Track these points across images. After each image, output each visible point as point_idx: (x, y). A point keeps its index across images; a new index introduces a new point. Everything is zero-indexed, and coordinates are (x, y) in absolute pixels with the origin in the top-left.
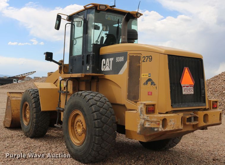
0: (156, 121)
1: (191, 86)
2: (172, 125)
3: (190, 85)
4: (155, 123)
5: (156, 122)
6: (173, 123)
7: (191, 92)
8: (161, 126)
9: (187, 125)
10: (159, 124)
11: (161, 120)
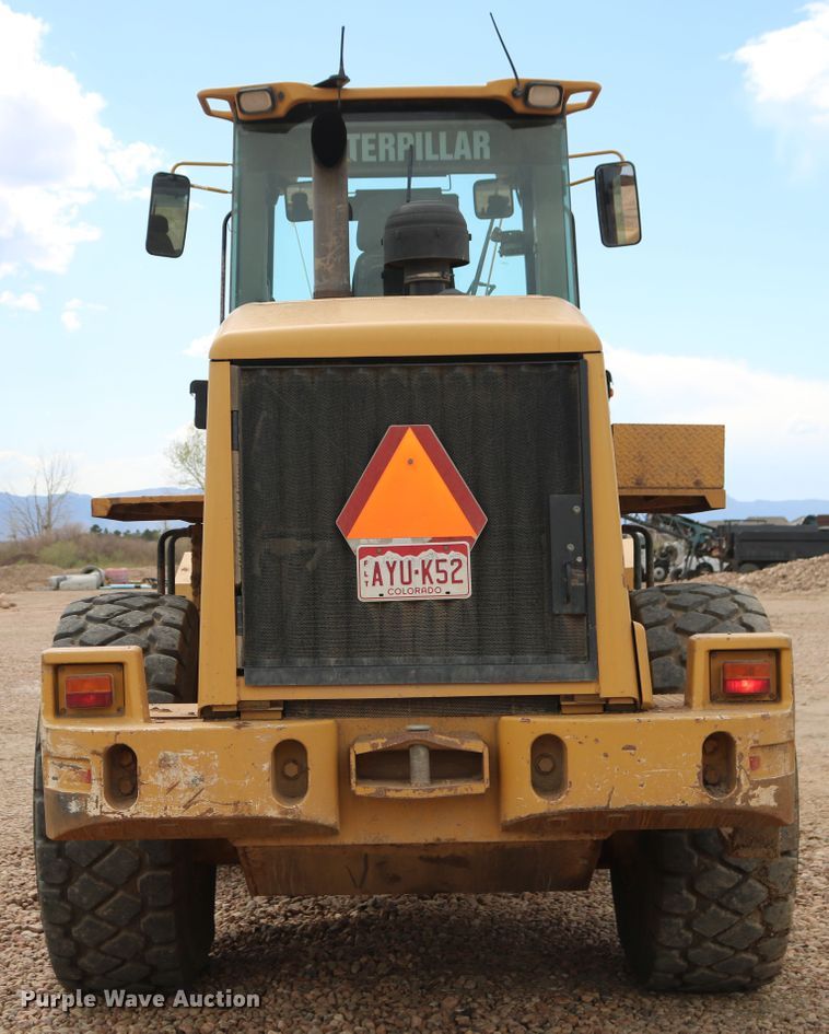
0: (71, 759)
1: (438, 549)
2: (183, 786)
3: (434, 540)
4: (75, 768)
5: (71, 763)
6: (192, 774)
7: (449, 586)
8: (96, 789)
9: (361, 797)
10: (88, 778)
11: (94, 753)
